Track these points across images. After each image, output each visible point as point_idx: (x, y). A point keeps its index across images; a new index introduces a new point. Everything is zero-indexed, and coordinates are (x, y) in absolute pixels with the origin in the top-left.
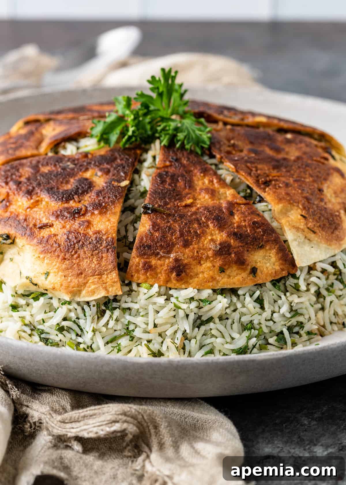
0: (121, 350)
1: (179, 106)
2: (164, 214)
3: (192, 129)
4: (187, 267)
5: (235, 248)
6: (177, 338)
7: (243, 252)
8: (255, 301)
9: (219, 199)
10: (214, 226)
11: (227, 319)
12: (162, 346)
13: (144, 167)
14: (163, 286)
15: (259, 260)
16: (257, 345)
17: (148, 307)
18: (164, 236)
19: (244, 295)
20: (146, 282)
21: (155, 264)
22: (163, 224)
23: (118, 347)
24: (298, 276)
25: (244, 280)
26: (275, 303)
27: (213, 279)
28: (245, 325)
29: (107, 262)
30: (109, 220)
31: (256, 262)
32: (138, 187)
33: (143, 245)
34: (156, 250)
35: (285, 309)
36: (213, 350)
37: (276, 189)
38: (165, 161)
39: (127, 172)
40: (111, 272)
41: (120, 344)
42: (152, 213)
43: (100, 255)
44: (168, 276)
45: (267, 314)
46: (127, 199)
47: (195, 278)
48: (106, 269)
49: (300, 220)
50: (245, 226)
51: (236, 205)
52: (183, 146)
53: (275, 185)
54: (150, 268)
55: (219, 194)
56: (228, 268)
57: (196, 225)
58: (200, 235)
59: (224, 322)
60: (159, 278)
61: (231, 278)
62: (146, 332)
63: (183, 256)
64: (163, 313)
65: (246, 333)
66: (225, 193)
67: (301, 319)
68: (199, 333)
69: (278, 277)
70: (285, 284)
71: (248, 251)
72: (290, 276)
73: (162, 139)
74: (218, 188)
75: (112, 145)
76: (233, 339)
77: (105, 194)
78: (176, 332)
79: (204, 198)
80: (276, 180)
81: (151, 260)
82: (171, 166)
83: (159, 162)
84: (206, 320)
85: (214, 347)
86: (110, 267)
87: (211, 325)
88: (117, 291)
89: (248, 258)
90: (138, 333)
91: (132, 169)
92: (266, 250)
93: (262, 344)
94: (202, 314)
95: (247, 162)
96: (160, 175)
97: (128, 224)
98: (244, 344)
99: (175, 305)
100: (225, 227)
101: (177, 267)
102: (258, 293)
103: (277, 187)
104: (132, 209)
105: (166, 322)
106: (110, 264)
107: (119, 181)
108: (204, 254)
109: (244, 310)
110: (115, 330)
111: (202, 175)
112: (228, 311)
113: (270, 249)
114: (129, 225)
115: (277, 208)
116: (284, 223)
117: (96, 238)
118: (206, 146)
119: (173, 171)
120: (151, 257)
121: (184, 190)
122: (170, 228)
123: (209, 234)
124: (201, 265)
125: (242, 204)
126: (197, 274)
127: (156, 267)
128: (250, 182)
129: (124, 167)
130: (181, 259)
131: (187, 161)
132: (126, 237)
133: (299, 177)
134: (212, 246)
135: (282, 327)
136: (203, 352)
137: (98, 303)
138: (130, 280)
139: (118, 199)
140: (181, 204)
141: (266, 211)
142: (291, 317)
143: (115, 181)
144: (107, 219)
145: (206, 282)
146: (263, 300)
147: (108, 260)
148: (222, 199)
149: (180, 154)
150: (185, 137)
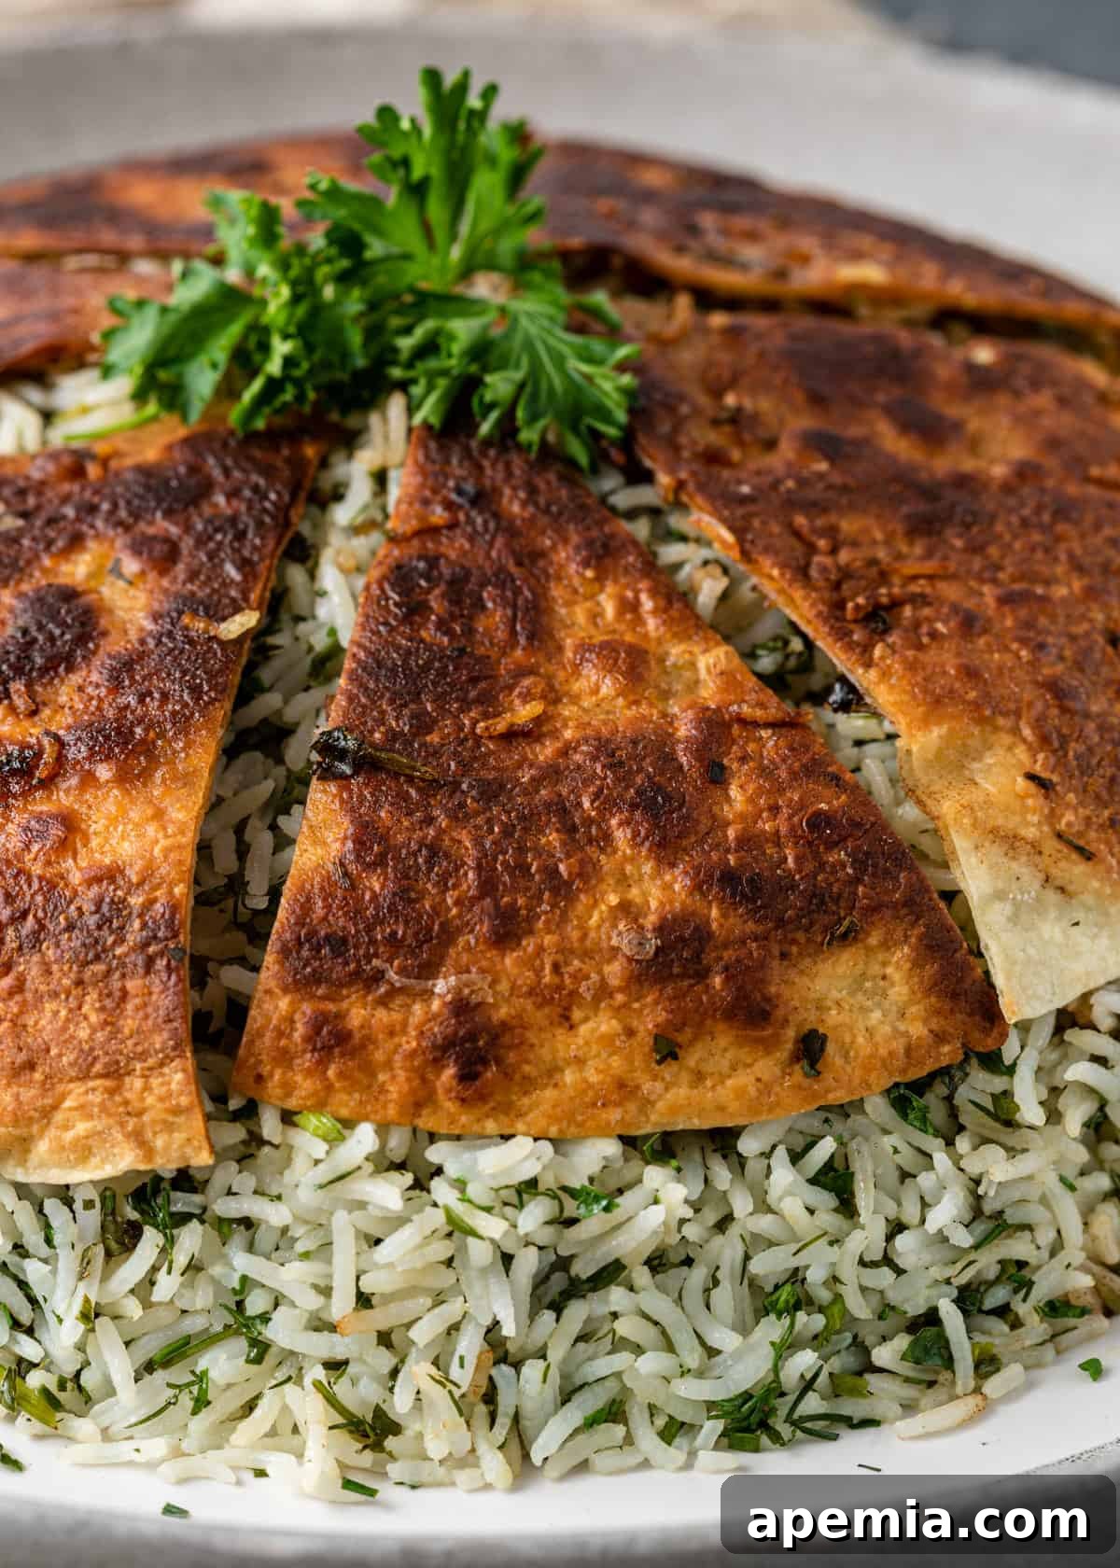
0: (209, 1403)
1: (499, 231)
2: (410, 779)
3: (549, 349)
4: (506, 1039)
5: (726, 946)
6: (462, 1358)
7: (762, 965)
8: (813, 1181)
9: (666, 695)
10: (635, 841)
11: (688, 1262)
12: (391, 1390)
13: (333, 524)
14: (399, 1124)
15: (835, 994)
16: (823, 1379)
17: (329, 1220)
18: (406, 890)
19: (767, 1155)
20: (320, 1106)
21: (362, 1027)
22: (404, 833)
23: (195, 1389)
24: (1008, 1061)
25: (765, 1087)
26: (902, 1182)
27: (624, 1089)
28: (769, 1288)
29: (146, 1017)
30: (159, 815)
31: (820, 1007)
32: (303, 628)
33: (312, 934)
34: (369, 962)
35: (947, 1213)
36: (622, 1402)
37: (920, 647)
38: (426, 502)
39: (256, 558)
40: (162, 1064)
41: (205, 1373)
42: (356, 773)
43: (116, 984)
44: (424, 1080)
45: (868, 1236)
46: (248, 691)
47: (545, 1087)
48: (139, 1049)
49: (1022, 798)
50: (776, 838)
51: (736, 729)
52: (507, 429)
53: (917, 625)
54: (338, 1045)
55: (666, 672)
56: (696, 1038)
57: (552, 838)
58: (568, 884)
59: (673, 1277)
60: (383, 1090)
61: (709, 1083)
62: (321, 1325)
63: (493, 984)
64: (397, 1247)
65: (771, 1329)
66: (693, 665)
67: (1018, 1248)
68: (558, 1333)
69: (916, 1074)
70: (949, 1099)
71: (784, 956)
72: (974, 1061)
73: (417, 390)
74: (659, 641)
75: (195, 414)
76: (712, 1352)
77: (150, 676)
78: (454, 1328)
79: (596, 691)
80: (920, 600)
81: (345, 1005)
82: (453, 526)
83: (399, 502)
84: (590, 1279)
85: (625, 1390)
86: (158, 1041)
87: (616, 1297)
88: (189, 1151)
89: (786, 992)
90: (282, 1331)
91: (278, 543)
92: (869, 950)
93: (845, 1372)
94: (573, 1252)
95: (791, 504)
96: (400, 576)
97: (248, 817)
98: (762, 1374)
99: (451, 1218)
100: (684, 843)
101: (464, 1040)
102: (826, 1148)
103: (925, 640)
104: (272, 737)
105: (414, 1288)
106: (157, 1029)
107: (217, 613)
108: (587, 977)
109: (764, 1224)
110: (184, 1312)
111: (589, 574)
112: (691, 1232)
113: (886, 945)
114: (255, 823)
115: (921, 742)
116: (950, 819)
117: (99, 903)
118: (612, 432)
119: (464, 553)
120: (345, 992)
121: (504, 654)
122: (434, 851)
123: (611, 882)
124: (572, 1027)
125: (768, 725)
126: (553, 1071)
127: (368, 1040)
128: (801, 609)
129: (240, 536)
130: (479, 1005)
131: (524, 504)
132: (236, 884)
133: (1021, 577)
134: (622, 938)
135: (934, 1292)
136: (574, 1415)
137: (108, 1193)
138: (251, 1094)
139: (207, 704)
140: (487, 728)
141: (874, 741)
142: (976, 1247)
143: (195, 613)
144: (150, 812)
145: (594, 1104)
146: (853, 1174)
147: (150, 1010)
148: (675, 695)
149: (493, 465)
150: (521, 387)
